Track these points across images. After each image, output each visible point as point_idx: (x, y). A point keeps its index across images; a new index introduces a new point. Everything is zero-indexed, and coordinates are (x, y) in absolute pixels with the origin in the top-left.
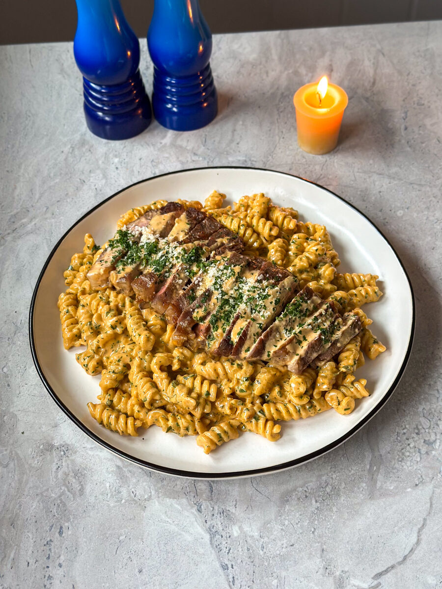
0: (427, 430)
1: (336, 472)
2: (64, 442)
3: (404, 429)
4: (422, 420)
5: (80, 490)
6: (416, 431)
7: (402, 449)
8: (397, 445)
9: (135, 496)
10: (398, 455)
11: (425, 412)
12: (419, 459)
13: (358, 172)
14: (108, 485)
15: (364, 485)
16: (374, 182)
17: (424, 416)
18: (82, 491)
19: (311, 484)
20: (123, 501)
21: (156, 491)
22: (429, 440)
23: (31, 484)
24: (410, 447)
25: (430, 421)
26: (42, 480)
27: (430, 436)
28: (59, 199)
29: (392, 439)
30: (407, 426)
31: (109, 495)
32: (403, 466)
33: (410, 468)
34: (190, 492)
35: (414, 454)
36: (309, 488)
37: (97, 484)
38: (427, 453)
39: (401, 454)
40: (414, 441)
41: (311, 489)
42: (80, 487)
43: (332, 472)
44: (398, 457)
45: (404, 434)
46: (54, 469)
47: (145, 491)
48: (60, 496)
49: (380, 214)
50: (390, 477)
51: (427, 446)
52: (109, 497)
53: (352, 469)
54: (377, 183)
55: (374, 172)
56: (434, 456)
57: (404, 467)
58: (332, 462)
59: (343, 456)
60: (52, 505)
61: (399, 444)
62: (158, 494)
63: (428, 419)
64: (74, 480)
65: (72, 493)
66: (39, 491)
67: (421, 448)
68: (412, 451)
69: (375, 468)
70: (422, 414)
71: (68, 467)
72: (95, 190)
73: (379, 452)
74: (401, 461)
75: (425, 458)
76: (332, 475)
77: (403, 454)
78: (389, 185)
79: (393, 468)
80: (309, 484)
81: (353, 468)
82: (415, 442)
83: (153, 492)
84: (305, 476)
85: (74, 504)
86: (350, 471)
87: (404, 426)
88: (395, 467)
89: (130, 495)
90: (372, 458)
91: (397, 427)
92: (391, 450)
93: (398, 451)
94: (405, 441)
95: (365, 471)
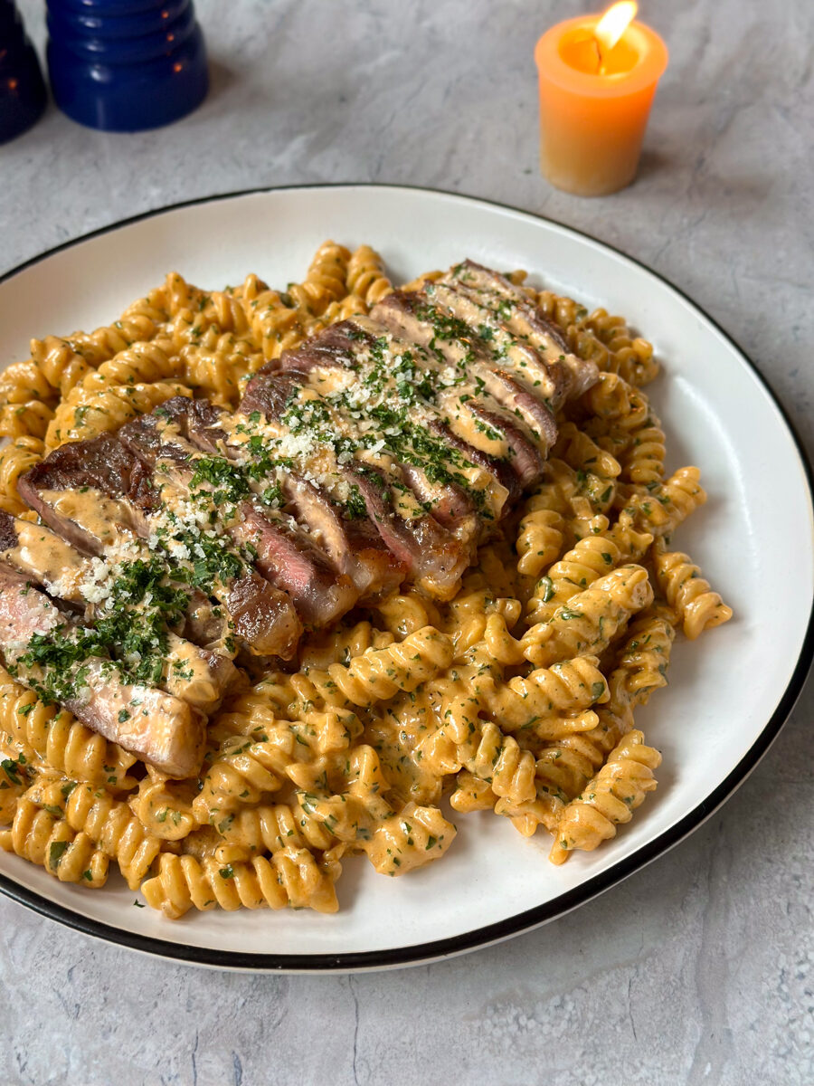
1: (599, 1066)
3: (801, 963)
7: (792, 1021)
8: (778, 1007)
9: (23, 1069)
10: (779, 1037)
21: (84, 1061)
29: (765, 988)
32: (787, 1072)
34: (176, 1077)
39: (785, 1035)
44: (776, 1042)
45: (802, 976)
47: (52, 1058)
53: (642, 1063)
58: (588, 1036)
59: (622, 1020)
61: (784, 1005)
62: (88, 1071)
69: (708, 1069)
73: (726, 1022)
74: (784, 1057)
77: (792, 1036)
81: (646, 1061)
83: (74, 1066)
86: (636, 1070)
87: (802, 954)
88: (765, 1070)
89: (8, 1066)
90: (702, 1039)
91: (783, 955)
92: (758, 1021)
93: (779, 1026)
94: (800, 998)
95: (678, 1072)
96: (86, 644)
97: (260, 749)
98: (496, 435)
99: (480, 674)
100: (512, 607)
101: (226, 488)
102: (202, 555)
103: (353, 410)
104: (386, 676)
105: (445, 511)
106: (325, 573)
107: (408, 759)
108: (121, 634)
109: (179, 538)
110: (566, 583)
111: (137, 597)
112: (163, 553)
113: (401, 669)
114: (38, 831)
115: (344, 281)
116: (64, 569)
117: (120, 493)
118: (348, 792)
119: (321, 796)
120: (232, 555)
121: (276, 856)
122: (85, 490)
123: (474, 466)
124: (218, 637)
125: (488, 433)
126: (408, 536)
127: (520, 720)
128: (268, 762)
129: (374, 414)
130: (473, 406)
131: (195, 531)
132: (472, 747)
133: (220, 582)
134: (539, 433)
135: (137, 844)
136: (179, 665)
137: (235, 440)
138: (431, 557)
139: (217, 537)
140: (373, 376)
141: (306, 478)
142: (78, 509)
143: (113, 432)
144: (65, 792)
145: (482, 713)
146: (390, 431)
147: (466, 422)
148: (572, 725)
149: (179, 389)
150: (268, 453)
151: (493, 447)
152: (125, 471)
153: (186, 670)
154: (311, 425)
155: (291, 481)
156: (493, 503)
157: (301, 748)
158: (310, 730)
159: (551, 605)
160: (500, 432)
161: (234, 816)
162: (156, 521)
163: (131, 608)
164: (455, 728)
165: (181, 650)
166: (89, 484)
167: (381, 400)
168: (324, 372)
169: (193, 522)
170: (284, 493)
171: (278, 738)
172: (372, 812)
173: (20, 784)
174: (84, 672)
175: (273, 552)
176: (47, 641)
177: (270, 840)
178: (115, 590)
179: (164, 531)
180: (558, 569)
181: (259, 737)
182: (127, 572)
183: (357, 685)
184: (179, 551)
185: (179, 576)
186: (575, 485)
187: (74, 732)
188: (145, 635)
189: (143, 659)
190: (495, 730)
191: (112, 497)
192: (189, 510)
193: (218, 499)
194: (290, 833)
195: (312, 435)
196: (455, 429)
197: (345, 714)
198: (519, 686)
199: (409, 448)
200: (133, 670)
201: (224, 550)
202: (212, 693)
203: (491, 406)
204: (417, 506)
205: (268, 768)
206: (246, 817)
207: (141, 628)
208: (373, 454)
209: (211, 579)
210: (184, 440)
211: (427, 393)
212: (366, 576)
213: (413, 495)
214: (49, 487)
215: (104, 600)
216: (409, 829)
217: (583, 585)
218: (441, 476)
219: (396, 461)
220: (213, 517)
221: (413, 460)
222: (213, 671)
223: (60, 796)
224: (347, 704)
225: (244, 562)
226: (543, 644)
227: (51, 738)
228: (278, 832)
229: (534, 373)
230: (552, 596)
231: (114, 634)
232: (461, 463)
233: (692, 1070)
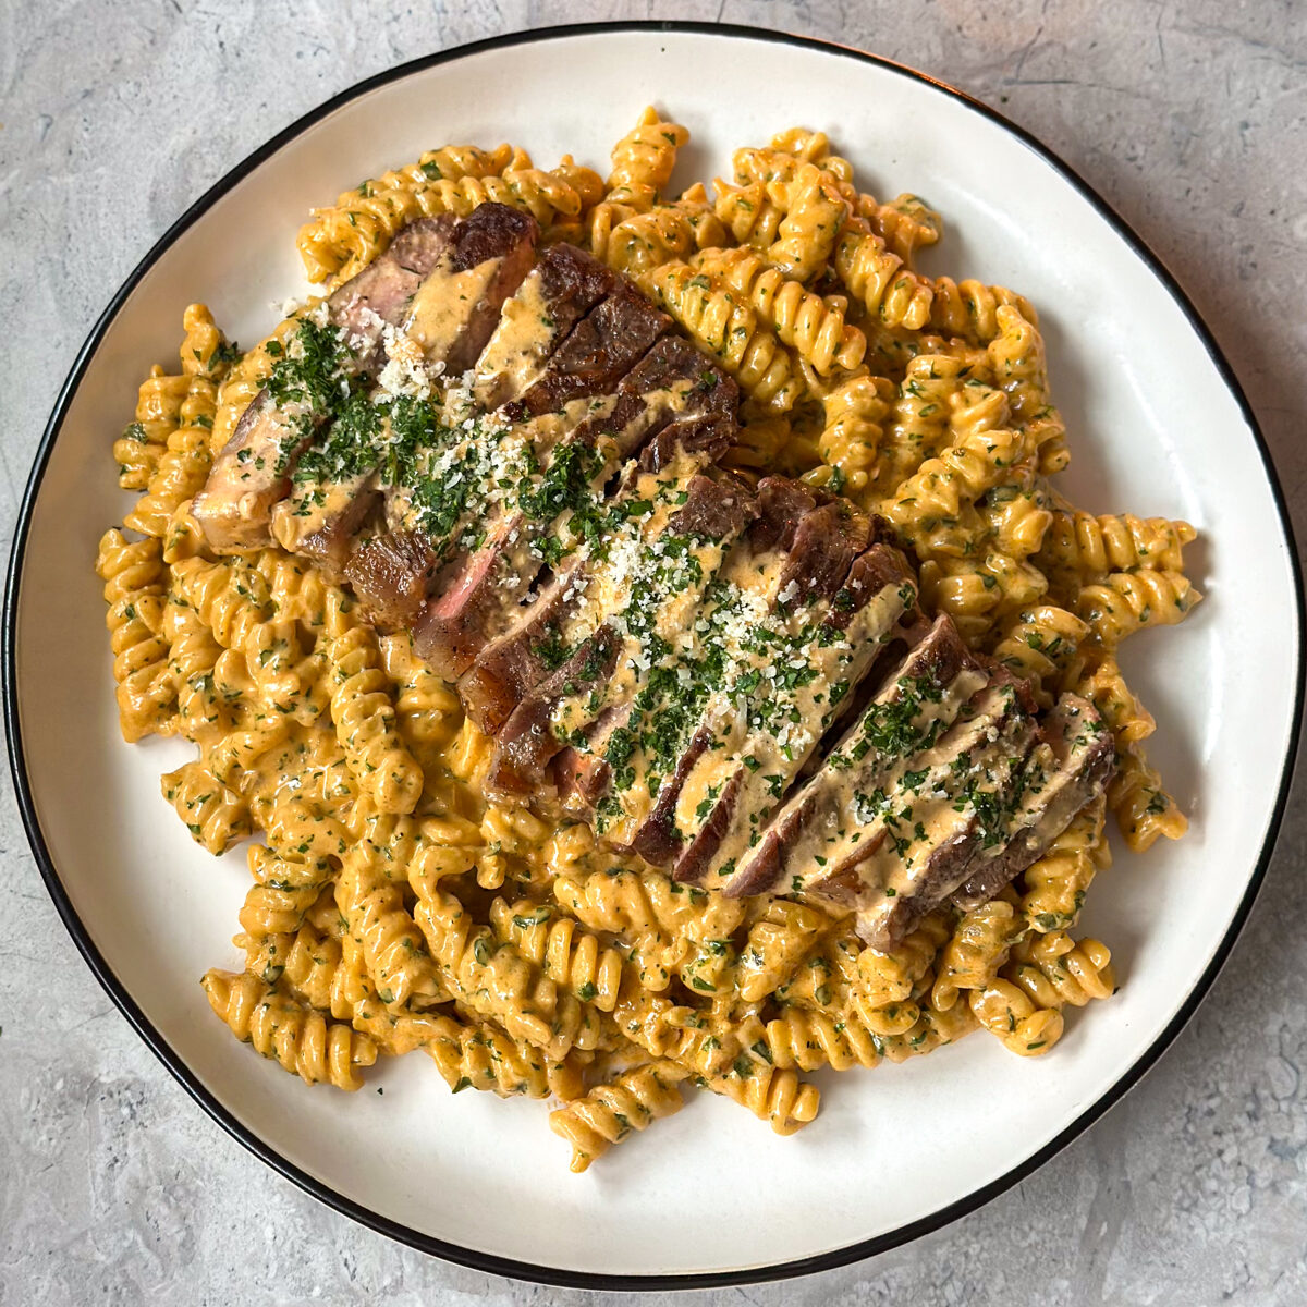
0: (1284, 1106)
2: (131, 1072)
3: (1210, 1097)
4: (1274, 1066)
5: (183, 1244)
6: (1250, 1106)
7: (1199, 1167)
8: (1183, 1152)
9: (353, 1276)
10: (1183, 1187)
11: (1288, 1037)
12: (1244, 1207)
14: (268, 1232)
15: (1065, 1284)
17: (1280, 1054)
18: (188, 1248)
19: (899, 1270)
20: (317, 1290)
22: (1286, 1140)
23: (29, 1215)
24: (1224, 1164)
25: (1298, 1071)
26: (65, 1201)
27: (1292, 1128)
29: (1169, 1129)
30: (1223, 1088)
31: (273, 1267)
32: (1191, 1228)
33: (1213, 1235)
35: (1232, 1187)
36: (893, 1283)
37: (234, 1227)
38: (1274, 1186)
39: (1190, 1185)
40: (1237, 1140)
42: (183, 1233)
44: (1180, 1193)
45: (1211, 1113)
46: (100, 1169)
47: (382, 1261)
50: (1148, 1264)
51: (1277, 1160)
52: (272, 1274)
53: (1031, 1228)
56: (1295, 1199)
57: (1196, 1230)
60: (98, 1292)
61: (1189, 1149)
62: (425, 1274)
63: (1292, 1065)
64: (164, 1210)
65: (157, 1253)
66: (56, 1241)
67: (1257, 1168)
68: (1227, 1175)
69: (1104, 1229)
70: (1276, 1045)
71: (145, 1164)
73: (1125, 1173)
74: (1188, 1210)
75: (1267, 1203)
77: (1198, 1185)
79: (1159, 1232)
81: (1035, 1224)
82: (1241, 1144)
85: (165, 1289)
86: (1025, 1235)
87: (1212, 1086)
89: (336, 1274)
90: (1098, 1193)
91: (1190, 1088)
92: (1160, 1169)
93: (1184, 1174)
94: (1208, 1139)
95: (1071, 1236)
233: (1087, 1231)
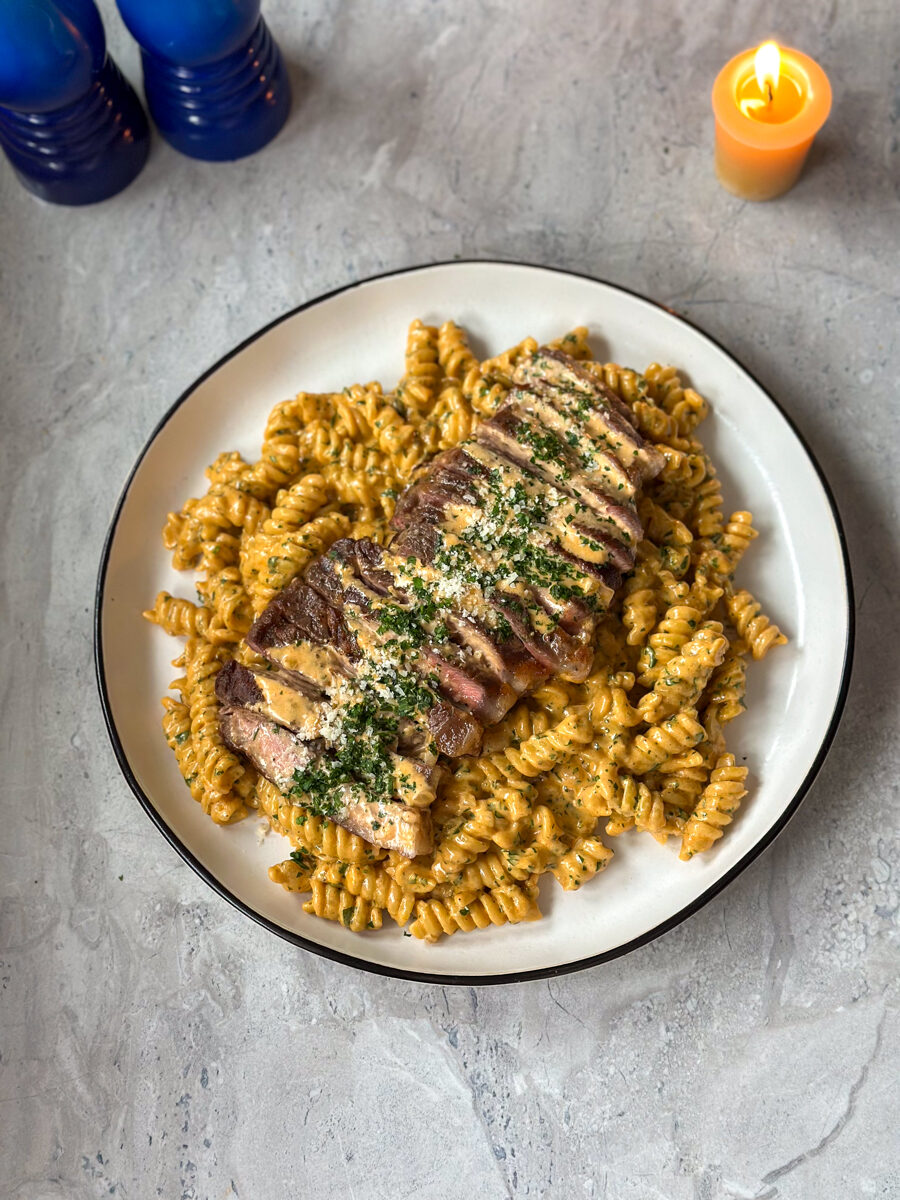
0: (883, 887)
1: (707, 970)
2: (199, 898)
3: (839, 883)
4: (876, 863)
5: (234, 997)
6: (863, 888)
7: (834, 925)
8: (824, 916)
9: (335, 1012)
10: (825, 937)
11: (883, 846)
12: (862, 947)
13: (784, 266)
14: (284, 988)
15: (758, 997)
16: (818, 291)
17: (879, 856)
18: (238, 997)
19: (658, 994)
20: (314, 1021)
21: (374, 1002)
22: (885, 907)
23: (143, 984)
24: (849, 922)
25: (890, 866)
26: (163, 975)
27: (888, 900)
28: (152, 333)
29: (815, 904)
30: (846, 878)
31: (288, 1008)
32: (831, 961)
33: (845, 964)
34: (435, 1005)
35: (854, 936)
36: (655, 1002)
37: (264, 986)
38: (879, 933)
39: (829, 936)
40: (856, 908)
41: (659, 1004)
42: (234, 991)
43: (699, 971)
44: (824, 941)
45: (839, 893)
46: (184, 955)
47: (352, 1002)
48: (198, 1009)
49: (824, 378)
50: (807, 983)
51: (880, 918)
52: (287, 1012)
53: (736, 965)
54: (823, 297)
55: (819, 268)
56: (892, 941)
57: (835, 963)
58: (699, 949)
59: (721, 937)
60: (185, 1027)
61: (827, 915)
62: (378, 1008)
63: (886, 862)
64: (222, 978)
65: (219, 1003)
66: (159, 998)
67: (868, 924)
68: (851, 929)
69: (779, 964)
70: (876, 851)
71: (210, 951)
72: (226, 309)
73: (790, 930)
74: (829, 950)
75: (875, 944)
76: (699, 976)
77: (834, 935)
78: (848, 301)
79: (812, 964)
80: (655, 995)
81: (738, 962)
82: (858, 910)
83: (368, 1006)
84: (649, 978)
85: (224, 1024)
86: (732, 970)
87: (839, 877)
88: (816, 961)
89: (325, 1010)
90: (774, 945)
91: (827, 880)
92: (811, 927)
93: (826, 929)
94: (839, 908)
95: (760, 968)
96: (336, 773)
97: (470, 826)
98: (597, 546)
99: (615, 743)
100: (628, 679)
101: (406, 637)
102: (402, 693)
103: (486, 543)
104: (549, 758)
105: (569, 618)
106: (491, 686)
107: (572, 805)
108: (356, 761)
109: (382, 681)
110: (665, 651)
111: (361, 729)
112: (372, 692)
113: (559, 752)
114: (331, 903)
115: (436, 360)
116: (304, 716)
117: (325, 641)
118: (535, 841)
119: (519, 851)
120: (424, 690)
121: (494, 891)
122: (299, 644)
123: (585, 576)
124: (422, 743)
125: (591, 546)
126: (547, 649)
127: (646, 768)
128: (479, 835)
129: (502, 541)
130: (577, 526)
131: (393, 674)
132: (618, 799)
133: (419, 712)
134: (630, 534)
135: (399, 900)
136: (404, 779)
137: (402, 582)
138: (566, 663)
139: (409, 675)
140: (496, 511)
141: (464, 615)
142: (299, 662)
143: (300, 575)
144: (342, 871)
145: (621, 771)
146: (517, 558)
147: (572, 539)
148: (681, 763)
149: (338, 519)
150: (430, 596)
151: (596, 557)
152: (324, 618)
153: (410, 782)
154: (458, 567)
155: (453, 618)
156: (603, 601)
157: (500, 820)
158: (503, 807)
159: (656, 669)
160: (600, 545)
161: (462, 874)
162: (362, 669)
163: (359, 738)
164: (604, 789)
165: (402, 766)
166: (301, 637)
167: (505, 530)
168: (456, 509)
169: (388, 666)
170: (449, 625)
171: (482, 816)
172: (555, 852)
173: (308, 868)
174: (338, 795)
175: (451, 677)
176: (307, 775)
177: (488, 882)
178: (345, 729)
179: (370, 677)
180: (656, 639)
181: (468, 816)
182: (350, 714)
183: (529, 766)
184: (385, 693)
185: (387, 707)
186: (659, 561)
187: (339, 832)
188: (374, 759)
189: (377, 776)
190: (632, 784)
191: (320, 644)
192: (384, 657)
193: (404, 646)
194: (502, 878)
195: (461, 577)
196: (566, 546)
197: (523, 786)
198: (642, 744)
199: (534, 569)
200: (371, 786)
201: (417, 684)
202: (432, 797)
203: (591, 523)
204: (549, 622)
205: (480, 839)
206: (470, 873)
207: (369, 753)
208: (509, 583)
209: (413, 711)
210: (361, 583)
211: (539, 516)
212: (521, 684)
213: (544, 612)
214: (271, 644)
215: (338, 738)
216: (582, 860)
217: (677, 650)
218: (564, 594)
219: (526, 586)
220: (403, 658)
221: (540, 582)
222: (429, 781)
223: (339, 876)
224: (524, 778)
225: (433, 693)
226: (656, 710)
227: (326, 839)
228: (493, 877)
229: (617, 478)
230: (655, 662)
231: (353, 762)
232: (574, 575)
233: (769, 966)
